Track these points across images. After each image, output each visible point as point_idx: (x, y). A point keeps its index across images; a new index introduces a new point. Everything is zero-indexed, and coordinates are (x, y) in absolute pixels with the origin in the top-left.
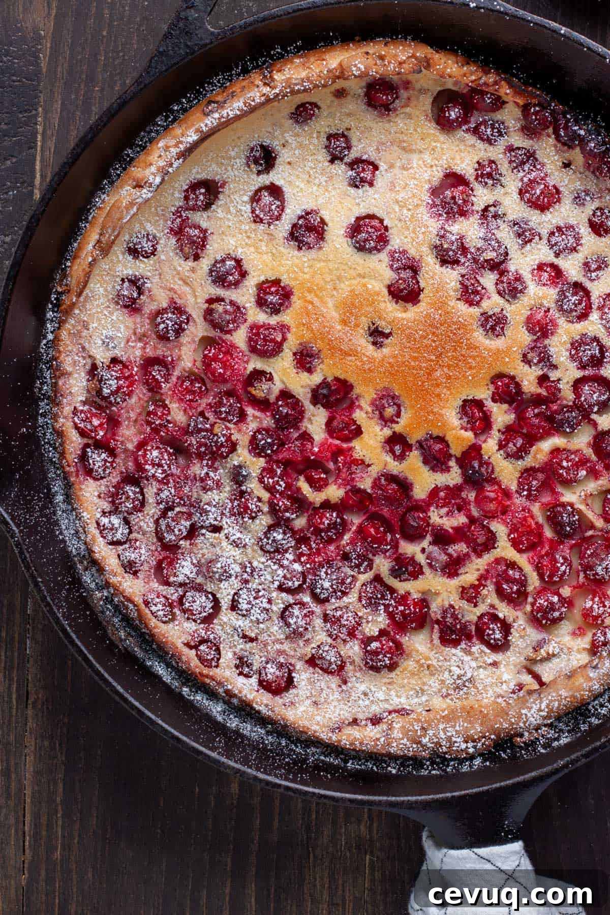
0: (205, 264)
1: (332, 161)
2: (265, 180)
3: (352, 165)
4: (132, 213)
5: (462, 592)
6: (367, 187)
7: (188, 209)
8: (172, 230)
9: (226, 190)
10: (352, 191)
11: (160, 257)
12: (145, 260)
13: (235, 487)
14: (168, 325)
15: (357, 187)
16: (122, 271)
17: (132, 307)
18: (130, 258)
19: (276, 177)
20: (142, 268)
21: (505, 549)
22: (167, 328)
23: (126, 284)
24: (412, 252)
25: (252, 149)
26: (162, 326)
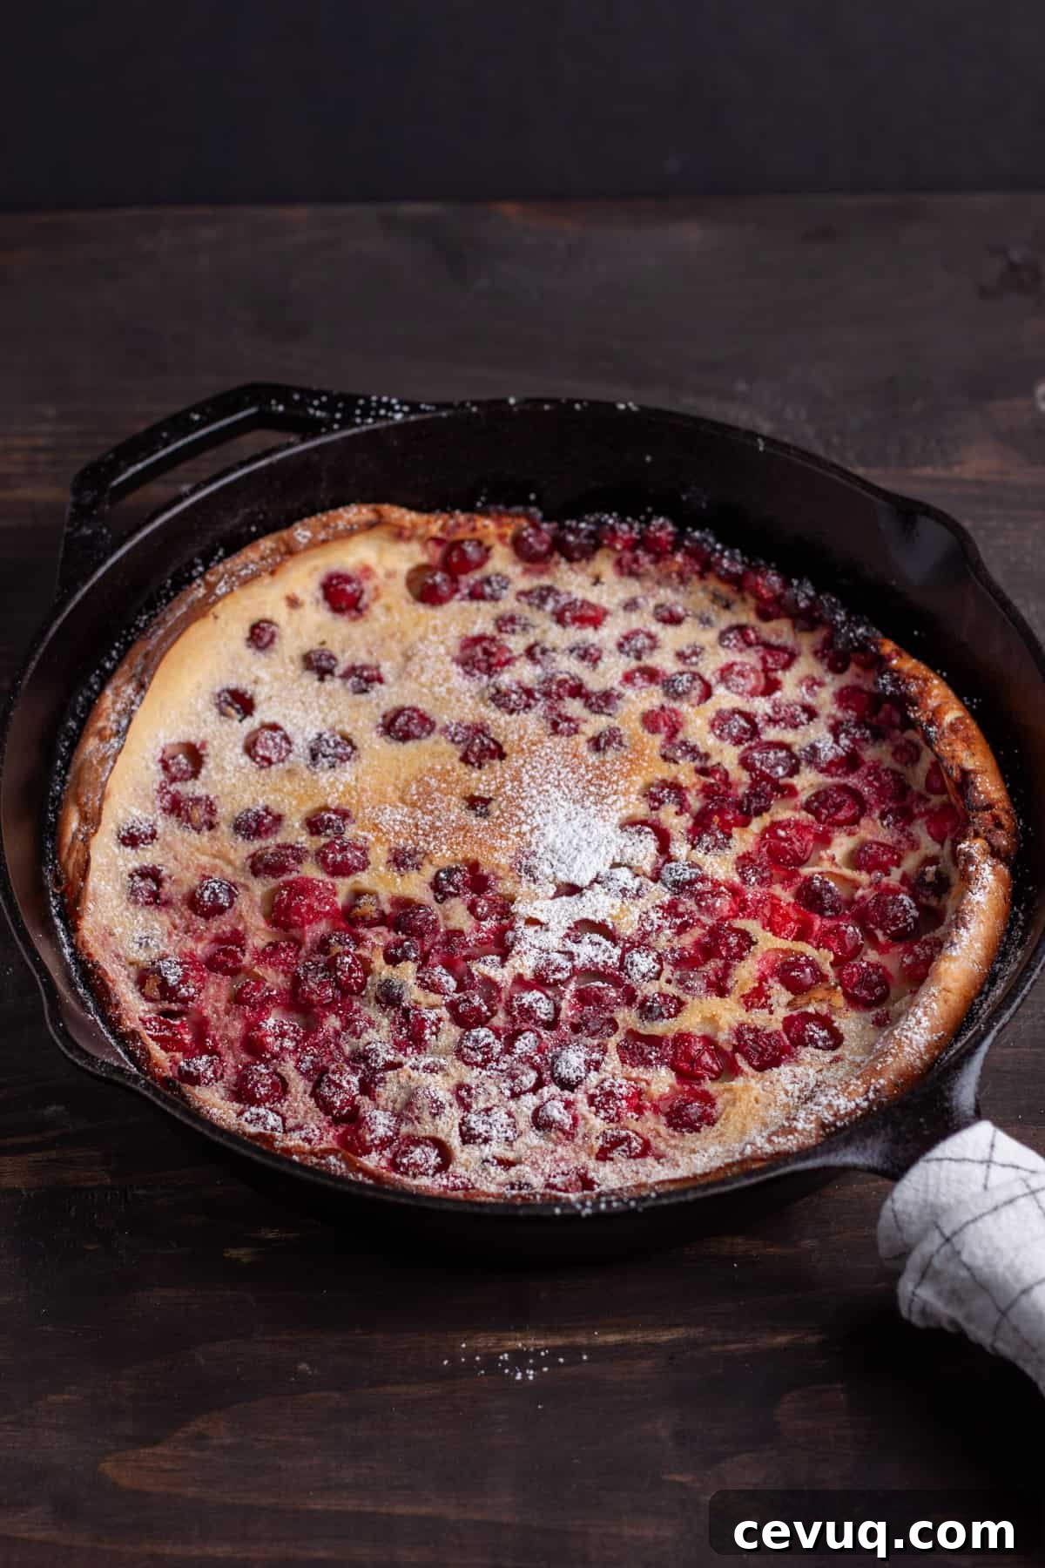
0: (225, 829)
1: (322, 679)
2: (252, 723)
3: (345, 676)
4: (109, 767)
5: (746, 1003)
6: (377, 685)
7: (173, 780)
8: (164, 809)
9: (210, 750)
10: (362, 698)
11: (164, 840)
12: (150, 847)
13: (393, 1013)
14: (214, 889)
15: (365, 691)
16: (126, 865)
17: (157, 900)
18: (128, 850)
19: (262, 714)
20: (148, 856)
21: (767, 942)
22: (213, 892)
23: (137, 878)
24: (469, 719)
25: (219, 696)
26: (207, 894)
